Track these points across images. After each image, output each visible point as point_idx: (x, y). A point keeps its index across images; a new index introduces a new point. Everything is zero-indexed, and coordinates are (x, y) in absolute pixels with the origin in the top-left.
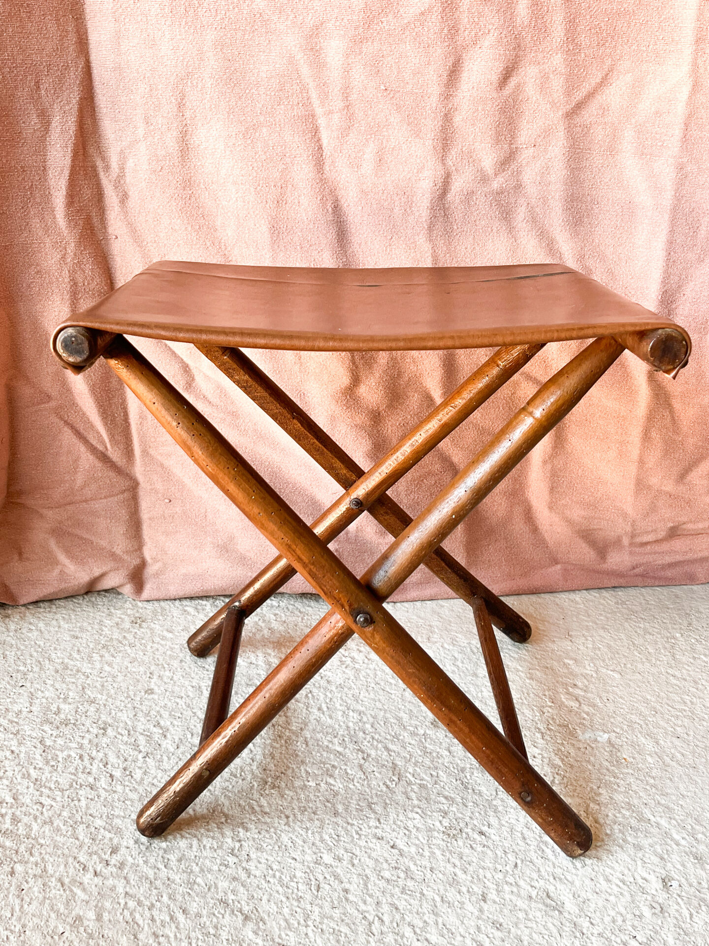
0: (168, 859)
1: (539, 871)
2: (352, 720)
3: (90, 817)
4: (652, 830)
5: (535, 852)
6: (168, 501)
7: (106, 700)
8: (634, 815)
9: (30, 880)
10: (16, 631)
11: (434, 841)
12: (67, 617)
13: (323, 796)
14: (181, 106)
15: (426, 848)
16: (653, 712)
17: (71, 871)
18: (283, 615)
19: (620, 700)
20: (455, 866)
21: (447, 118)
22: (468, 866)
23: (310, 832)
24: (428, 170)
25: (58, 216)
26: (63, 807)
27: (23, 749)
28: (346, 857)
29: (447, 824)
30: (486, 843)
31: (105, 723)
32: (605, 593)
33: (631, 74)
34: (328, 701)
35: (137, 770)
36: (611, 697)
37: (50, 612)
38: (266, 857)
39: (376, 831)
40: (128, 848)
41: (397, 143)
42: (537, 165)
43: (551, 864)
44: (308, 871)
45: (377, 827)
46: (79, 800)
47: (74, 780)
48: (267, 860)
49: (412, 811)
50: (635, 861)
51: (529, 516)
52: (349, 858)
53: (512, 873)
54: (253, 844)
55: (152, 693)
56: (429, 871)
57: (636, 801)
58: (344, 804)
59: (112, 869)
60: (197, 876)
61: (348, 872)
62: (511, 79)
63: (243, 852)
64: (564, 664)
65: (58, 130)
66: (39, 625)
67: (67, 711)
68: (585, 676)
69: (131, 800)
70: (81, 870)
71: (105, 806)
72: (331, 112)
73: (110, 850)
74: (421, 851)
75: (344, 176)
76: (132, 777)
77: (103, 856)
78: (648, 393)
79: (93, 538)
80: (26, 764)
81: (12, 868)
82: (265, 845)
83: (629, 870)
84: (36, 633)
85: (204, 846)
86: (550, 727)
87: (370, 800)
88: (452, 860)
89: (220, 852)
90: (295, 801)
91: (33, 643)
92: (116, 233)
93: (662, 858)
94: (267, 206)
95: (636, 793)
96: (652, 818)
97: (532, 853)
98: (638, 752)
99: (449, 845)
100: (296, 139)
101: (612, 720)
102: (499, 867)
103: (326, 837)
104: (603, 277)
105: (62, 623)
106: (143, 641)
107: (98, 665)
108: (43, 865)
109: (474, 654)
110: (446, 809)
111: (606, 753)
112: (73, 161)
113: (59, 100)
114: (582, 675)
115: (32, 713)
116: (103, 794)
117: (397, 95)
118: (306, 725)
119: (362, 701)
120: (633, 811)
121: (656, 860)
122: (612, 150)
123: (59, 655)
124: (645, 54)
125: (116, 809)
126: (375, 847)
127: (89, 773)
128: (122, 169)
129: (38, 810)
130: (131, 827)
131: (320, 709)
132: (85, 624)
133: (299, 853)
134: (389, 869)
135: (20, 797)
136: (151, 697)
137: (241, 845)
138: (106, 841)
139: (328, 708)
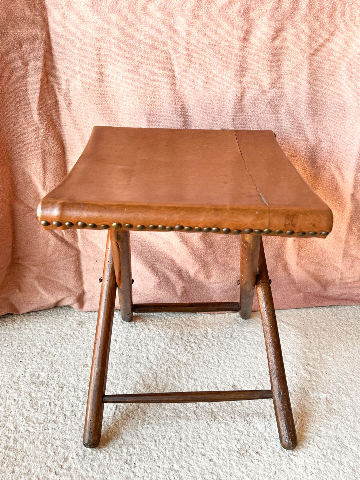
0: (93, 466)
1: (288, 477)
2: (191, 384)
3: (54, 440)
4: (348, 453)
5: (286, 465)
6: (96, 261)
7: (64, 370)
8: (339, 443)
9: (22, 476)
10: (18, 329)
11: (232, 457)
12: (44, 321)
13: (174, 429)
14: (98, 55)
15: (228, 461)
16: (350, 381)
17: (43, 471)
18: (156, 321)
19: (333, 373)
20: (243, 473)
21: (243, 60)
22: (250, 473)
23: (167, 450)
24: (232, 88)
25: (34, 115)
26: (40, 433)
27: (20, 399)
28: (186, 465)
29: (239, 447)
30: (259, 459)
31: (62, 384)
32: (326, 309)
33: (345, 33)
34: (178, 372)
35: (79, 412)
36: (328, 372)
37: (36, 318)
38: (144, 465)
39: (202, 450)
40: (73, 458)
41: (216, 73)
42: (292, 84)
43: (294, 472)
44: (166, 474)
45: (202, 448)
46: (48, 430)
47: (46, 417)
48: (144, 467)
49: (221, 439)
50: (339, 471)
51: (286, 268)
52: (187, 467)
53: (273, 477)
54: (137, 457)
55: (87, 366)
56: (229, 475)
57: (340, 435)
58: (185, 434)
59: (64, 471)
60: (108, 476)
61: (186, 475)
62: (279, 37)
63: (132, 462)
64: (303, 351)
65: (33, 69)
66: (30, 326)
67: (43, 377)
68: (314, 359)
69: (75, 430)
70: (48, 471)
71: (61, 433)
72: (180, 57)
73: (64, 459)
74: (225, 463)
75: (187, 91)
76: (76, 416)
77: (60, 463)
78: (351, 206)
79: (57, 280)
80: (21, 408)
81: (13, 469)
82: (143, 458)
83: (336, 477)
84: (28, 330)
85: (112, 458)
86: (295, 389)
87: (199, 432)
88: (242, 469)
89: (120, 461)
90: (160, 432)
91: (27, 336)
92: (65, 122)
93: (353, 470)
94: (146, 108)
95: (340, 430)
96: (348, 445)
97: (284, 465)
98: (342, 405)
99: (240, 459)
100: (161, 72)
101: (328, 385)
102: (267, 474)
103: (176, 454)
104: (328, 144)
105: (42, 325)
106: (83, 336)
107: (60, 350)
108: (29, 467)
109: (255, 345)
110: (239, 438)
111: (324, 406)
112: (41, 85)
113: (33, 53)
114: (312, 358)
115: (25, 378)
116: (61, 426)
117: (216, 47)
118: (166, 386)
119: (196, 373)
120: (338, 441)
121: (350, 471)
122: (334, 75)
123: (40, 343)
124: (353, 22)
125: (67, 435)
126: (201, 460)
127: (54, 413)
128: (68, 88)
129: (27, 435)
130: (74, 446)
131: (174, 377)
132: (54, 325)
133: (161, 463)
134: (208, 474)
135: (18, 427)
136: (86, 369)
137: (131, 458)
138: (61, 454)
139: (178, 376)
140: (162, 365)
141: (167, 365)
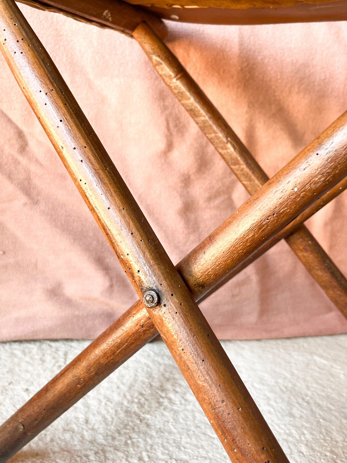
34: (148, 448)
109: (284, 392)
119: (184, 448)
139: (149, 457)
140: (117, 435)
141: (125, 433)
